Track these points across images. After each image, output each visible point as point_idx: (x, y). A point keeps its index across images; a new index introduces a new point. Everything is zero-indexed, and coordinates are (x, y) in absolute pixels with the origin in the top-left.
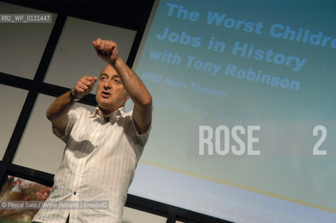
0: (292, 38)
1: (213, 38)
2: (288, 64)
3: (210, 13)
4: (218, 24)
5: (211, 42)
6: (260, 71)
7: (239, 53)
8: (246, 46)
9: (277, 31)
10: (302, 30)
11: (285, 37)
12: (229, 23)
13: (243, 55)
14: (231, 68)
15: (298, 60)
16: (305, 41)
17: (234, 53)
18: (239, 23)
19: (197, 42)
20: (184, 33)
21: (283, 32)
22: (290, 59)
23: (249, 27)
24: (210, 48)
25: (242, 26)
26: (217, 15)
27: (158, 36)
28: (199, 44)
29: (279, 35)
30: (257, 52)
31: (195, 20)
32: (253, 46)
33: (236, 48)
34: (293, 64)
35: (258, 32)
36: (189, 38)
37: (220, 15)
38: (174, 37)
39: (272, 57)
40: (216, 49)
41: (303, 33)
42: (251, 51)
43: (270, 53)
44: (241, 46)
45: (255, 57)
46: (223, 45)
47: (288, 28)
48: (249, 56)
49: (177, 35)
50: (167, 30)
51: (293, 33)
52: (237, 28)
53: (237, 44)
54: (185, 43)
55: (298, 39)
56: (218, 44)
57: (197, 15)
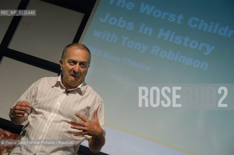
0: (205, 29)
1: (143, 24)
2: (200, 49)
3: (143, 4)
4: (148, 13)
5: (142, 27)
6: (178, 53)
7: (163, 37)
8: (169, 32)
9: (194, 22)
10: (213, 23)
11: (200, 28)
12: (157, 14)
13: (166, 39)
14: (156, 49)
15: (208, 46)
16: (215, 32)
17: (159, 36)
18: (165, 14)
19: (131, 26)
20: (121, 18)
21: (198, 23)
22: (202, 45)
23: (172, 18)
24: (140, 31)
25: (167, 16)
26: (148, 6)
27: (101, 19)
28: (132, 28)
29: (195, 26)
30: (177, 38)
31: (131, 9)
32: (174, 33)
33: (161, 33)
34: (204, 49)
35: (179, 22)
36: (124, 22)
37: (150, 7)
38: (113, 21)
39: (188, 43)
40: (145, 33)
41: (214, 25)
42: (172, 36)
43: (187, 39)
44: (165, 32)
45: (175, 42)
46: (151, 30)
47: (203, 21)
48: (171, 40)
49: (116, 20)
50: (108, 14)
51: (206, 25)
52: (163, 18)
53: (162, 30)
54: (122, 26)
55: (210, 30)
56: (147, 29)
57: (133, 5)
